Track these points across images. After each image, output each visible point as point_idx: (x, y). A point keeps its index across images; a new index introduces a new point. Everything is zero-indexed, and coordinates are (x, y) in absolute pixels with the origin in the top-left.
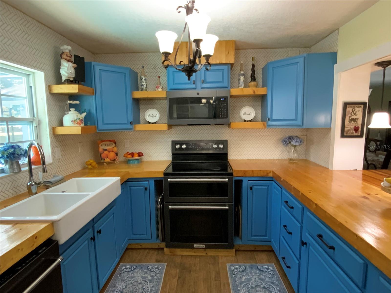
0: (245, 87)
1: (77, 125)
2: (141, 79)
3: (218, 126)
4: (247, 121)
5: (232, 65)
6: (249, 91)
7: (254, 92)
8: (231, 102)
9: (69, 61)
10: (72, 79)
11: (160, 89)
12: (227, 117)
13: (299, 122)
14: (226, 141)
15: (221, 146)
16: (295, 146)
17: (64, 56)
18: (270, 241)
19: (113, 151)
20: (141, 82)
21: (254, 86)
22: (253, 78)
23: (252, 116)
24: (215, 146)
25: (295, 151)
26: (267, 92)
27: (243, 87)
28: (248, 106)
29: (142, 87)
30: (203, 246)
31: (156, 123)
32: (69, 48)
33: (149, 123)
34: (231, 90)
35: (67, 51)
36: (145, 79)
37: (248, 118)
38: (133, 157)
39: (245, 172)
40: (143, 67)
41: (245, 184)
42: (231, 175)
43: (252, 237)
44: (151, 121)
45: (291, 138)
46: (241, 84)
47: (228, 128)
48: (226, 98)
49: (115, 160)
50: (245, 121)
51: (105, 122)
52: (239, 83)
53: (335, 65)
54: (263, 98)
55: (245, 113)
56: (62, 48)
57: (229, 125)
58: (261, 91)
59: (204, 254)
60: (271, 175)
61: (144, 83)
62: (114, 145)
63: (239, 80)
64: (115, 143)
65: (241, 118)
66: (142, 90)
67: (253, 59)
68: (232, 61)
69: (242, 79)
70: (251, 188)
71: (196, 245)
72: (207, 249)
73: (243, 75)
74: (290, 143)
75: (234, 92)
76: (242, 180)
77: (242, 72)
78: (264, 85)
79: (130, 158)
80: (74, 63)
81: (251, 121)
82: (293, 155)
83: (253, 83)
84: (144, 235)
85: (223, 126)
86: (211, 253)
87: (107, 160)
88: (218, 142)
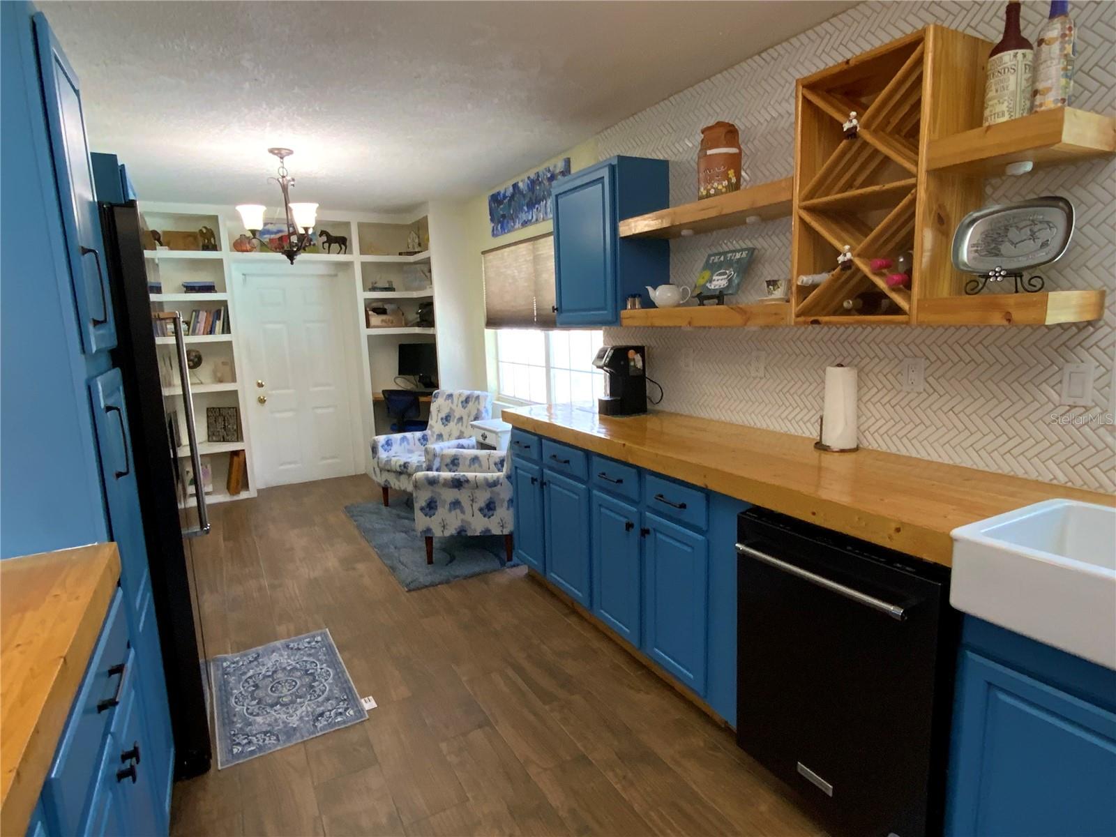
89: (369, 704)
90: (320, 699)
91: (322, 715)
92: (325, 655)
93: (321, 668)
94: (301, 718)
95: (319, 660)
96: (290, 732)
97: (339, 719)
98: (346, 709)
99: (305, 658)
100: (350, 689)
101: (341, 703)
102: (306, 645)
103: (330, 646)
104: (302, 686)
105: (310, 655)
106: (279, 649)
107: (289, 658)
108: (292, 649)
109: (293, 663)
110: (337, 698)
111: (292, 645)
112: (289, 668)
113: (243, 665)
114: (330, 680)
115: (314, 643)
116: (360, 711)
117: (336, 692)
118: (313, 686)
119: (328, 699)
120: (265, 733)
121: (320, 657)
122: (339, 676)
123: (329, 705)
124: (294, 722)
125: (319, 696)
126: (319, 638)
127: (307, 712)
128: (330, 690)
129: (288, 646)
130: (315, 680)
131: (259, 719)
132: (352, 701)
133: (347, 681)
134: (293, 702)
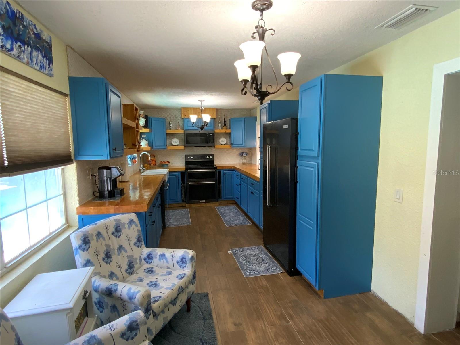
0: (221, 129)
1: (147, 146)
2: (170, 124)
3: (209, 147)
4: (223, 145)
5: (215, 119)
6: (223, 131)
7: (225, 131)
8: (215, 136)
9: (143, 118)
10: (144, 126)
11: (179, 129)
12: (213, 143)
13: (244, 145)
14: (213, 155)
15: (211, 157)
16: (245, 156)
17: (141, 116)
18: (234, 198)
19: (154, 161)
20: (170, 125)
21: (225, 128)
22: (225, 125)
23: (225, 143)
24: (208, 157)
25: (245, 159)
26: (231, 131)
27: (220, 129)
28: (223, 137)
29: (170, 127)
30: (204, 201)
31: (177, 145)
32: (143, 112)
33: (174, 146)
34: (215, 130)
35: (142, 113)
36: (172, 124)
37: (223, 143)
38: (165, 163)
39: (222, 167)
40: (170, 118)
41: (222, 172)
42: (216, 168)
43: (227, 197)
44: (175, 145)
45: (243, 153)
46: (219, 127)
47: (213, 148)
48: (213, 134)
49: (155, 165)
50: (222, 145)
51: (156, 145)
52: (218, 127)
53: (256, 122)
54: (230, 133)
55: (222, 141)
56: (140, 112)
57: (214, 147)
58: (229, 131)
59: (205, 206)
60: (233, 168)
61: (171, 126)
62: (154, 157)
63: (218, 125)
64: (154, 156)
65: (220, 143)
66: (170, 129)
67: (225, 115)
68: (215, 117)
69: (220, 125)
70: (225, 174)
71: (201, 201)
72: (206, 203)
73: (220, 123)
74: (243, 155)
75: (217, 131)
76: (221, 171)
77: (220, 122)
78: (230, 129)
79: (164, 164)
80: (145, 118)
81: (224, 145)
82: (244, 161)
83: (225, 127)
84: (175, 199)
85: (212, 147)
86: (208, 205)
87: (152, 165)
88: (209, 155)
89: (230, 252)
90: (243, 254)
91: (241, 251)
92: (244, 267)
93: (244, 263)
94: (247, 251)
95: (245, 265)
96: (248, 249)
97: (237, 250)
98: (236, 251)
99: (250, 267)
100: (235, 255)
101: (237, 253)
102: (251, 271)
103: (242, 270)
104: (249, 259)
105: (249, 268)
106: (261, 272)
107: (256, 268)
108: (256, 271)
109: (254, 266)
110: (239, 254)
111: (257, 272)
112: (255, 264)
113: (272, 268)
114: (241, 259)
115: (249, 272)
116: (232, 251)
117: (239, 256)
118: (245, 258)
119: (240, 254)
120: (254, 250)
121: (245, 266)
122: (238, 259)
123: (240, 253)
124: (248, 251)
125: (243, 255)
126: (247, 273)
127: (245, 252)
128: (240, 256)
129: (258, 273)
130: (246, 259)
131: (258, 253)
132: (234, 253)
133: (236, 258)
134: (250, 255)
